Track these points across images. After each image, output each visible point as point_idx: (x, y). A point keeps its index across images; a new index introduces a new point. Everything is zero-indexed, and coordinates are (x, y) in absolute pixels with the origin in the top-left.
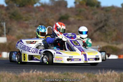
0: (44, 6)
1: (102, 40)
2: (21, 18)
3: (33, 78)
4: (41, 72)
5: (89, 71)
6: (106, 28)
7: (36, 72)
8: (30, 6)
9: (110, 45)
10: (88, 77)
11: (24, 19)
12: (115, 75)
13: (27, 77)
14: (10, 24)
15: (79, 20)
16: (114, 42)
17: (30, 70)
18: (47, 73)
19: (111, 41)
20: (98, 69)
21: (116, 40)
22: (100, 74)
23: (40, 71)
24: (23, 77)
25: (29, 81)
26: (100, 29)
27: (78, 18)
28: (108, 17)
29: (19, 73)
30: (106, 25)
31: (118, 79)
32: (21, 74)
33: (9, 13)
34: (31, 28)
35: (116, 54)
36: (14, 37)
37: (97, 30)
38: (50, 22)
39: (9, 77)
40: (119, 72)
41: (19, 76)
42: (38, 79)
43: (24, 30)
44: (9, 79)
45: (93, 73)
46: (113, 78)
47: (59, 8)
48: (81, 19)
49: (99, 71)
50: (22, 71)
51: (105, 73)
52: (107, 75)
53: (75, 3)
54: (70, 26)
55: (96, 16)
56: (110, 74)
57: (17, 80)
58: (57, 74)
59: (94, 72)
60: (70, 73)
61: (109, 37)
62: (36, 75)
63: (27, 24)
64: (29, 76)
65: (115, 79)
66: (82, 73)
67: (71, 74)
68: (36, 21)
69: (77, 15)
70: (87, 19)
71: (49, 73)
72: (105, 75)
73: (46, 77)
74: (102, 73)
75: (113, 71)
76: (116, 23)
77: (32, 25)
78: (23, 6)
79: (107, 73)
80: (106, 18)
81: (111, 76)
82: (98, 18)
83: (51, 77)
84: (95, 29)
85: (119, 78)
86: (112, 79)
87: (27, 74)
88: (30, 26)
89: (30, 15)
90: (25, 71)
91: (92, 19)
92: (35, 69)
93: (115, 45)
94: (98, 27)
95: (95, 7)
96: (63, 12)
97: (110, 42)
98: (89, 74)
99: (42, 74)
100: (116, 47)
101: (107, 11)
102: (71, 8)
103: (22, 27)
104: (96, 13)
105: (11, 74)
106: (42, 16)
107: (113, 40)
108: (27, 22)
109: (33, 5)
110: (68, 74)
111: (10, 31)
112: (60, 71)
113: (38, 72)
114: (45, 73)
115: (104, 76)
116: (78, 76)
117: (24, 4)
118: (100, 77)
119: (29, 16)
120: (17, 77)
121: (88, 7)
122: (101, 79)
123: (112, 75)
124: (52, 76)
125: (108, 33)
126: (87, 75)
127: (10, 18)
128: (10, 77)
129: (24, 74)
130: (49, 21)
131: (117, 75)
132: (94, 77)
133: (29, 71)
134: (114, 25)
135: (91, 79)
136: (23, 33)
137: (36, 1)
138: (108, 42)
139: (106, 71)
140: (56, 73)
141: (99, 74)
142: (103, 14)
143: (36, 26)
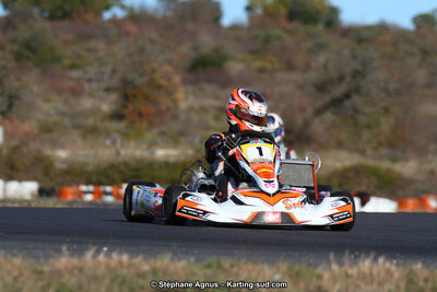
0: (138, 17)
1: (340, 145)
2: (57, 59)
3: (95, 278)
4: (125, 258)
5: (296, 255)
6: (356, 99)
7: (108, 255)
8: (90, 17)
9: (371, 162)
10: (291, 276)
11: (66, 62)
12: (389, 273)
13: (76, 272)
14: (18, 79)
15: (261, 70)
16: (384, 151)
17: (87, 249)
18: (145, 259)
19: (374, 149)
21: (392, 145)
22: (335, 267)
23: (120, 253)
24: (58, 273)
25: (80, 287)
26: (336, 103)
27: (258, 64)
28: (364, 64)
29: (47, 257)
30: (357, 90)
31: (398, 287)
32: (51, 261)
33: (14, 41)
34: (91, 95)
35: (390, 196)
36: (29, 126)
37: (325, 108)
38: (157, 76)
39: (10, 273)
40: (400, 261)
41: (46, 269)
42: (113, 281)
43: (66, 101)
44: (9, 279)
45: (309, 265)
46: (381, 284)
47: (190, 26)
48: (268, 66)
49: (332, 256)
50: (59, 251)
51: (351, 266)
52: (360, 273)
53: (249, 9)
55: (321, 58)
56: (371, 269)
57: (40, 284)
58: (181, 264)
59: (311, 261)
60: (226, 263)
61: (366, 135)
62: (108, 266)
63: (78, 80)
64: (81, 270)
65: (387, 286)
66: (271, 263)
67: (232, 266)
68: (108, 70)
69: (253, 52)
70: (290, 67)
71: (152, 261)
72: (353, 271)
73: (141, 275)
74: (341, 264)
75: (381, 260)
76: (392, 86)
77: (94, 86)
78: (66, 16)
79: (361, 265)
80: (359, 67)
81: (371, 275)
82: (331, 66)
83: (160, 274)
84: (319, 104)
85: (402, 285)
86: (375, 286)
87: (75, 261)
88: (87, 86)
89: (89, 50)
90: (68, 250)
91: (308, 67)
92: (104, 244)
93: (386, 165)
94: (327, 98)
95: (320, 27)
96: (207, 42)
97: (369, 152)
98: (297, 267)
99: (129, 266)
100: (389, 171)
101: (360, 41)
102: (234, 27)
103: (60, 91)
104: (321, 47)
105: (17, 261)
106: (129, 55)
107: (380, 144)
108: (76, 74)
109: (99, 14)
110: (219, 266)
111: (17, 103)
112: (193, 254)
113: (115, 256)
114: (138, 260)
115: (348, 276)
116: (254, 274)
117: (67, 8)
118: (334, 279)
119: (84, 53)
120: (41, 273)
121: (296, 25)
122: (338, 287)
123: (379, 274)
124: (165, 272)
125: (363, 120)
126: (290, 269)
127: (18, 57)
128: (16, 273)
129: (64, 261)
130: (154, 71)
131: (396, 275)
132: (314, 280)
133: (81, 252)
134: (386, 90)
135: (302, 285)
136: (63, 114)
138: (363, 153)
139: (357, 257)
140: (179, 260)
141: (330, 268)
142: (346, 52)
143: (108, 90)
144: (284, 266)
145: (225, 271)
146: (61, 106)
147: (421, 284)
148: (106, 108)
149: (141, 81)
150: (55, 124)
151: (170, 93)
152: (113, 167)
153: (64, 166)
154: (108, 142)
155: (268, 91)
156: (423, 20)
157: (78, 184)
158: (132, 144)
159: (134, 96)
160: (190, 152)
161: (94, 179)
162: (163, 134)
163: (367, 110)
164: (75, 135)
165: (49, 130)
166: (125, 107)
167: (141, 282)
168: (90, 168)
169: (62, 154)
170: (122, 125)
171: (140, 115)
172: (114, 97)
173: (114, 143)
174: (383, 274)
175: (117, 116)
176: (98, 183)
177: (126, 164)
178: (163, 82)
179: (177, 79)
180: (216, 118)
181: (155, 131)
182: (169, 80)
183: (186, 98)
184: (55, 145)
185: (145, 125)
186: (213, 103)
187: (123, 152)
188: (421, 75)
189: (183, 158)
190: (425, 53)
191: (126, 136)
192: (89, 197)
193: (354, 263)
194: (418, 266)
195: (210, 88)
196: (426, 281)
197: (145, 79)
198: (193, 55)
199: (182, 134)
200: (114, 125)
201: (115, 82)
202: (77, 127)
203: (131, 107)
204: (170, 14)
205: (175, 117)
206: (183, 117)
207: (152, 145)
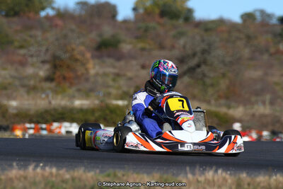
0: (63, 15)
1: (194, 97)
2: (11, 43)
3: (34, 183)
4: (54, 170)
5: (165, 168)
6: (203, 68)
7: (43, 168)
8: (31, 15)
9: (213, 109)
11: (16, 44)
12: (225, 180)
13: (22, 179)
15: (143, 49)
16: (222, 101)
17: (29, 165)
18: (67, 171)
19: (216, 100)
20: (184, 164)
21: (227, 98)
22: (190, 176)
23: (51, 167)
24: (11, 180)
26: (191, 70)
28: (210, 45)
29: (3, 170)
30: (205, 62)
32: (6, 172)
34: (33, 65)
37: (184, 73)
38: (76, 52)
40: (232, 172)
41: (3, 177)
42: (46, 185)
43: (16, 70)
45: (173, 174)
46: (219, 187)
47: (97, 21)
48: (147, 46)
49: (188, 168)
50: (11, 166)
51: (200, 176)
52: (206, 179)
53: (135, 9)
54: (122, 63)
55: (182, 41)
56: (213, 177)
58: (90, 174)
59: (175, 172)
60: (120, 173)
61: (210, 91)
62: (43, 176)
63: (24, 55)
64: (25, 178)
66: (148, 173)
67: (123, 175)
68: (44, 49)
69: (137, 38)
70: (162, 47)
71: (72, 172)
72: (202, 179)
73: (64, 181)
74: (194, 174)
75: (220, 171)
76: (228, 59)
77: (35, 59)
78: (16, 14)
79: (207, 174)
80: (206, 47)
81: (214, 181)
82: (188, 46)
83: (77, 181)
85: (234, 187)
87: (21, 172)
88: (30, 60)
89: (31, 36)
90: (17, 165)
92: (40, 162)
93: (223, 110)
94: (185, 67)
95: (181, 21)
96: (108, 31)
97: (213, 102)
98: (165, 176)
99: (56, 176)
100: (226, 114)
101: (207, 30)
102: (125, 22)
103: (12, 63)
104: (181, 34)
106: (57, 39)
107: (220, 97)
108: (22, 52)
109: (37, 13)
110: (115, 175)
112: (98, 168)
113: (47, 169)
114: (62, 172)
115: (198, 181)
117: (17, 9)
118: (190, 183)
119: (29, 39)
121: (165, 20)
123: (218, 180)
124: (80, 180)
125: (208, 81)
126: (161, 178)
129: (14, 172)
130: (73, 50)
131: (229, 181)
133: (25, 167)
134: (223, 62)
136: (14, 77)
137: (45, 4)
138: (208, 102)
139: (204, 170)
140: (89, 171)
141: (187, 178)
142: (198, 38)
143: (44, 62)
144: (157, 175)
145: (119, 178)
146: (13, 73)
147: (246, 186)
148: (42, 74)
149: (65, 56)
150: (10, 84)
151: (84, 64)
152: (46, 112)
153: (15, 111)
154: (43, 96)
155: (147, 63)
156: (248, 17)
157: (24, 123)
158: (59, 97)
159: (61, 66)
160: (97, 102)
161: (34, 120)
162: (79, 90)
163: (212, 75)
164: (22, 91)
165: (5, 88)
166: (54, 73)
167: (64, 186)
168: (32, 112)
169: (14, 103)
170: (52, 85)
171: (64, 78)
172: (47, 66)
173: (47, 96)
174: (221, 180)
175: (49, 79)
176: (37, 122)
177: (55, 110)
178: (79, 57)
179: (88, 55)
180: (114, 80)
181: (74, 89)
182: (83, 55)
183: (94, 68)
184: (10, 97)
185: (67, 84)
186: (111, 70)
187: (53, 102)
188: (246, 52)
189: (92, 106)
190: (249, 38)
191: (56, 92)
192: (31, 131)
193: (203, 173)
194: (244, 175)
195: (110, 61)
196: (249, 184)
197: (68, 55)
198: (98, 39)
199: (92, 90)
200: (48, 85)
201: (48, 57)
202: (23, 86)
203: (58, 73)
204: (83, 13)
205: (87, 80)
206: (92, 79)
207: (73, 97)
